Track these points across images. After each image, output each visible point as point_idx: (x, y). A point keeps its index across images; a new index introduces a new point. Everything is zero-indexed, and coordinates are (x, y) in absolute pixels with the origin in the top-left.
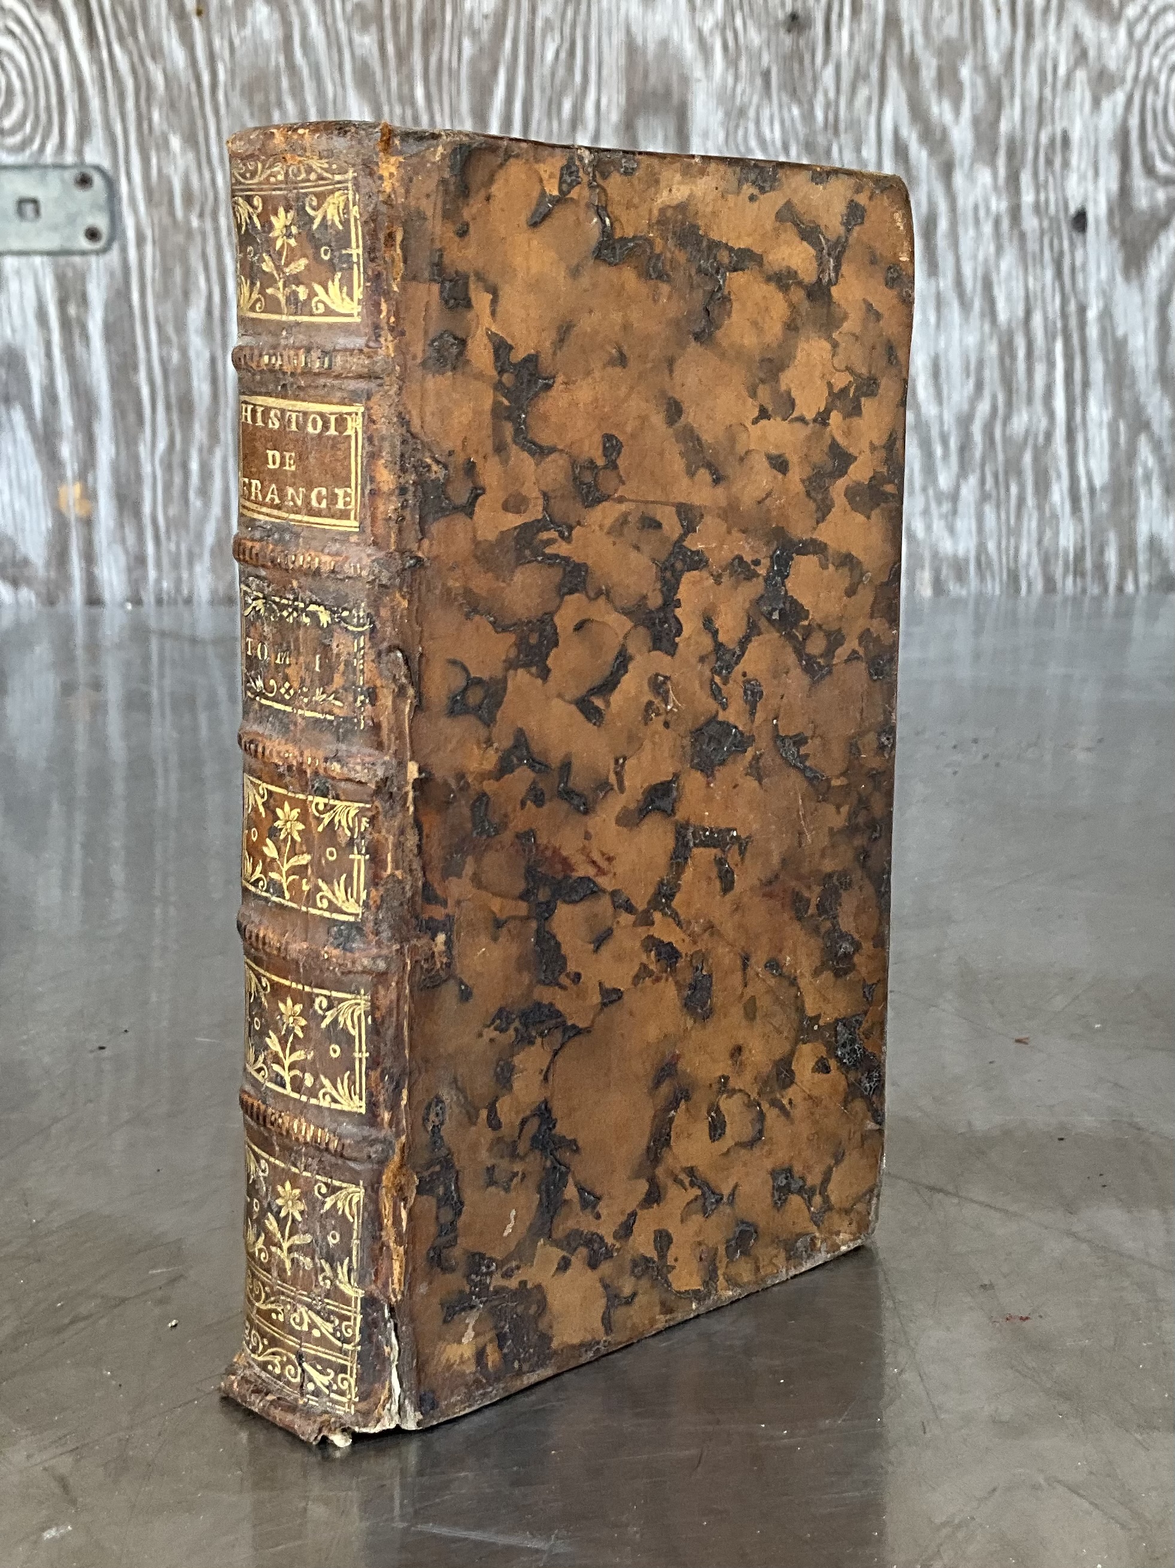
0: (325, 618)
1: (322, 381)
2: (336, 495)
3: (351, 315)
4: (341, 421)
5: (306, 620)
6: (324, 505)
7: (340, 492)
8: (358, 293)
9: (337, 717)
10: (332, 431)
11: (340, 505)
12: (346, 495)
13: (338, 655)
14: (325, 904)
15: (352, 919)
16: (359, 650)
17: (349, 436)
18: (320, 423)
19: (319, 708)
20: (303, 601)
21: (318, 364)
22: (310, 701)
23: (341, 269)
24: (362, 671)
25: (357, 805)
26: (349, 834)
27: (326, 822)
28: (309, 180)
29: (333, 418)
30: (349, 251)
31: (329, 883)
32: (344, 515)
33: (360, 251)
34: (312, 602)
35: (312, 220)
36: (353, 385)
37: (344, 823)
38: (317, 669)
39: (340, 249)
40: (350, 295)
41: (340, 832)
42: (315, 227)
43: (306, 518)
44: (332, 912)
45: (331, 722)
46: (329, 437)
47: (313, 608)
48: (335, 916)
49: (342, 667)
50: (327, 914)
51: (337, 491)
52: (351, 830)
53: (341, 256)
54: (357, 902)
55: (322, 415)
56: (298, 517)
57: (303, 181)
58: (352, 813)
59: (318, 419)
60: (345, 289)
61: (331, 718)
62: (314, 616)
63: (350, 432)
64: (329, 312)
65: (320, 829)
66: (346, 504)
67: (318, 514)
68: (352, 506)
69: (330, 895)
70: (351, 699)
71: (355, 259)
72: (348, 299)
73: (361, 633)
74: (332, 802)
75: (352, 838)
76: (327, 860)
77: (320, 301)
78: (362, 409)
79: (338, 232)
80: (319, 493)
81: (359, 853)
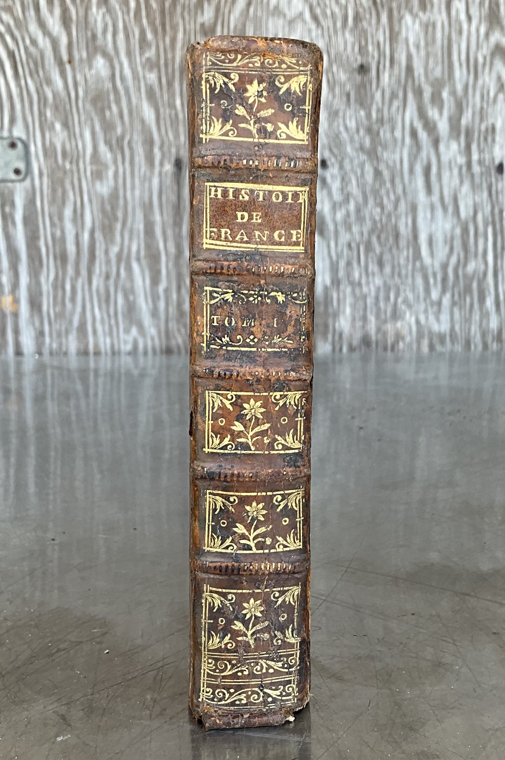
0: (281, 298)
1: (285, 174)
2: (292, 234)
3: (304, 140)
4: (296, 195)
5: (269, 301)
6: (283, 239)
7: (294, 232)
8: (307, 129)
9: (289, 349)
10: (290, 201)
11: (294, 239)
12: (298, 233)
13: (291, 317)
14: (280, 447)
15: (297, 451)
16: (303, 313)
17: (301, 203)
18: (281, 197)
19: (277, 346)
20: (266, 290)
21: (286, 165)
22: (271, 343)
23: (299, 116)
24: (304, 324)
25: (300, 392)
26: (296, 408)
27: (281, 404)
28: (280, 68)
29: (290, 194)
30: (303, 107)
31: (283, 435)
32: (297, 244)
33: (310, 108)
34: (273, 291)
35: (279, 89)
36: (303, 176)
37: (292, 403)
38: (275, 326)
39: (298, 105)
40: (303, 130)
41: (290, 408)
42: (281, 93)
43: (270, 247)
44: (284, 450)
45: (285, 352)
46: (287, 204)
47: (273, 294)
48: (287, 452)
49: (293, 323)
50: (282, 452)
51: (292, 232)
52: (297, 406)
53: (299, 109)
54: (300, 442)
55: (282, 192)
56: (265, 247)
57: (276, 68)
58: (297, 397)
59: (280, 194)
60: (300, 127)
61: (287, 350)
62: (275, 298)
63: (301, 201)
64: (289, 138)
65: (277, 409)
66: (297, 238)
67: (280, 244)
68: (301, 239)
69: (283, 442)
70: (298, 338)
71: (307, 112)
72: (301, 132)
73: (304, 304)
74: (286, 393)
75: (297, 410)
76: (281, 424)
77: (283, 132)
78: (308, 189)
79: (298, 97)
80: (280, 233)
81: (301, 417)
